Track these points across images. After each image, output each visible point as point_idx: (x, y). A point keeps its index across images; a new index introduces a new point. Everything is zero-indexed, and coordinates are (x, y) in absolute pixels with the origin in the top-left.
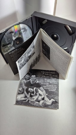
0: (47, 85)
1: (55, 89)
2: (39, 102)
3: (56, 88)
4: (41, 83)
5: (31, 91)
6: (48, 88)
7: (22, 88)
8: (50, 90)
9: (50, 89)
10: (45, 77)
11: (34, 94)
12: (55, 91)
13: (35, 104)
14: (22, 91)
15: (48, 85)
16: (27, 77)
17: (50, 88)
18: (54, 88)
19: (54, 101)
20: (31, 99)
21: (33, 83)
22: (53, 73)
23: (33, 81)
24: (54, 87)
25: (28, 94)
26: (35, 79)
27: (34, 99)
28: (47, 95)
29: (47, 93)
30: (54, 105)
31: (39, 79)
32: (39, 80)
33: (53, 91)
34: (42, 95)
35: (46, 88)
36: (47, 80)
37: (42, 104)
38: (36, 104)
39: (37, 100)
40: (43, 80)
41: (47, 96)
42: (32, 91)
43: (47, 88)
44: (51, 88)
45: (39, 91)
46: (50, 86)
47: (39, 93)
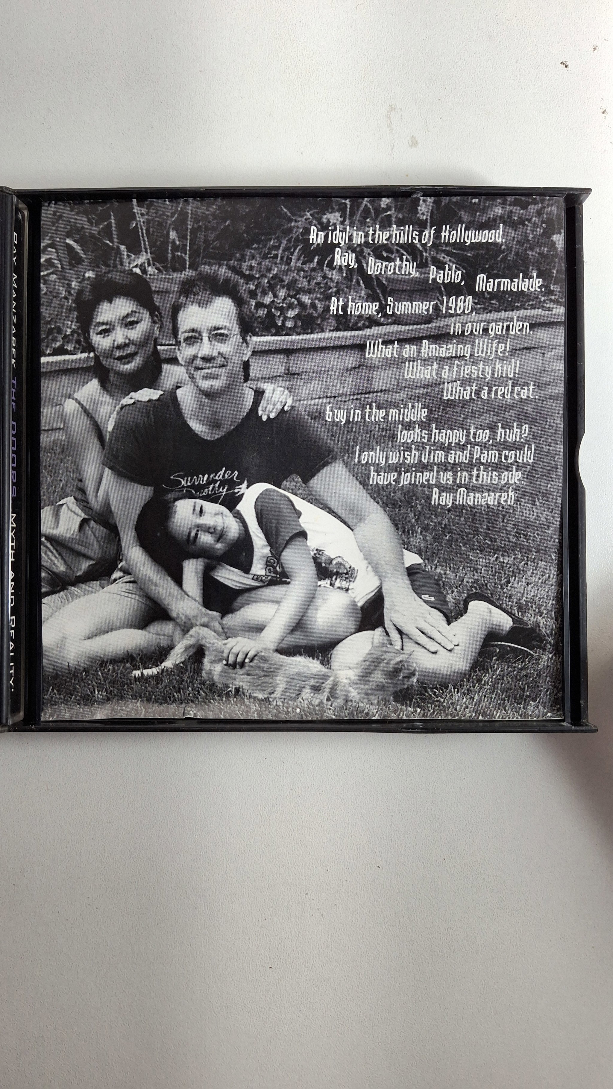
0: (404, 436)
1: (515, 477)
2: (326, 661)
3: (528, 456)
4: (318, 415)
5: (206, 539)
6: (423, 467)
7: (83, 502)
8: (446, 500)
9: (447, 478)
10: (371, 322)
11: (258, 568)
12: (509, 498)
13: (280, 682)
14: (95, 550)
15: (417, 434)
16: (119, 335)
17: (444, 467)
18: (498, 467)
19: (506, 622)
20: (227, 633)
21: (215, 424)
22: (484, 236)
23: (210, 395)
24: (492, 456)
25: (178, 581)
26: (236, 365)
27: (259, 629)
28: (412, 559)
29: (417, 540)
30: (499, 668)
31: (288, 352)
32: (290, 374)
33: (491, 499)
34: (349, 574)
35: (398, 468)
36: (398, 363)
37: (365, 676)
38: (291, 680)
39: (298, 639)
40: (350, 359)
41: (412, 572)
42: (220, 535)
43: (406, 479)
44: (454, 467)
45: (305, 522)
46: (443, 436)
47: (313, 542)
